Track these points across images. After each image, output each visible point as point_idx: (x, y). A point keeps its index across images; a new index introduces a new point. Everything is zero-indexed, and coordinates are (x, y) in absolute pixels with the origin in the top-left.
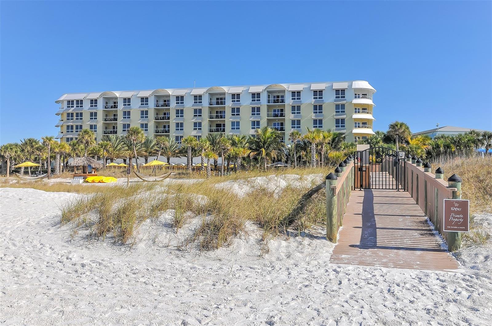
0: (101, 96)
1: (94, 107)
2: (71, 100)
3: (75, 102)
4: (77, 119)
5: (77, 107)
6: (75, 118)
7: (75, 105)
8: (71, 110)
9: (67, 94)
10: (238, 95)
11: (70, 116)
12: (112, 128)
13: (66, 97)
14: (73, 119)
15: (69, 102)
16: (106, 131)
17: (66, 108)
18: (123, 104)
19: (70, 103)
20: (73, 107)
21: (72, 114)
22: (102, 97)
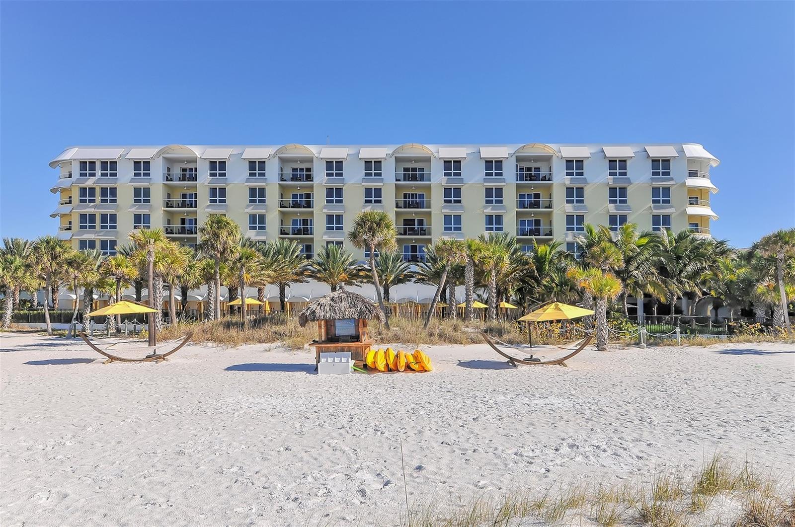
0: (159, 154)
1: (142, 177)
2: (88, 161)
3: (98, 166)
4: (102, 201)
5: (102, 175)
6: (98, 198)
7: (98, 172)
8: (90, 182)
9: (79, 148)
10: (458, 163)
11: (87, 194)
12: (180, 221)
13: (74, 153)
14: (94, 201)
15: (83, 164)
16: (168, 229)
17: (78, 176)
18: (209, 172)
19: (87, 167)
20: (94, 175)
21: (92, 190)
22: (161, 157)
